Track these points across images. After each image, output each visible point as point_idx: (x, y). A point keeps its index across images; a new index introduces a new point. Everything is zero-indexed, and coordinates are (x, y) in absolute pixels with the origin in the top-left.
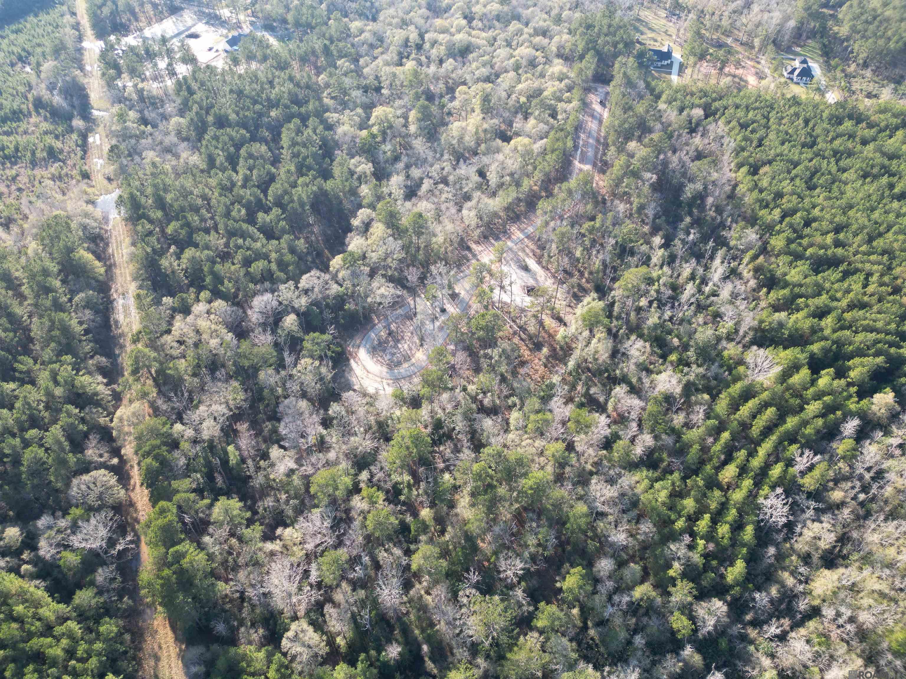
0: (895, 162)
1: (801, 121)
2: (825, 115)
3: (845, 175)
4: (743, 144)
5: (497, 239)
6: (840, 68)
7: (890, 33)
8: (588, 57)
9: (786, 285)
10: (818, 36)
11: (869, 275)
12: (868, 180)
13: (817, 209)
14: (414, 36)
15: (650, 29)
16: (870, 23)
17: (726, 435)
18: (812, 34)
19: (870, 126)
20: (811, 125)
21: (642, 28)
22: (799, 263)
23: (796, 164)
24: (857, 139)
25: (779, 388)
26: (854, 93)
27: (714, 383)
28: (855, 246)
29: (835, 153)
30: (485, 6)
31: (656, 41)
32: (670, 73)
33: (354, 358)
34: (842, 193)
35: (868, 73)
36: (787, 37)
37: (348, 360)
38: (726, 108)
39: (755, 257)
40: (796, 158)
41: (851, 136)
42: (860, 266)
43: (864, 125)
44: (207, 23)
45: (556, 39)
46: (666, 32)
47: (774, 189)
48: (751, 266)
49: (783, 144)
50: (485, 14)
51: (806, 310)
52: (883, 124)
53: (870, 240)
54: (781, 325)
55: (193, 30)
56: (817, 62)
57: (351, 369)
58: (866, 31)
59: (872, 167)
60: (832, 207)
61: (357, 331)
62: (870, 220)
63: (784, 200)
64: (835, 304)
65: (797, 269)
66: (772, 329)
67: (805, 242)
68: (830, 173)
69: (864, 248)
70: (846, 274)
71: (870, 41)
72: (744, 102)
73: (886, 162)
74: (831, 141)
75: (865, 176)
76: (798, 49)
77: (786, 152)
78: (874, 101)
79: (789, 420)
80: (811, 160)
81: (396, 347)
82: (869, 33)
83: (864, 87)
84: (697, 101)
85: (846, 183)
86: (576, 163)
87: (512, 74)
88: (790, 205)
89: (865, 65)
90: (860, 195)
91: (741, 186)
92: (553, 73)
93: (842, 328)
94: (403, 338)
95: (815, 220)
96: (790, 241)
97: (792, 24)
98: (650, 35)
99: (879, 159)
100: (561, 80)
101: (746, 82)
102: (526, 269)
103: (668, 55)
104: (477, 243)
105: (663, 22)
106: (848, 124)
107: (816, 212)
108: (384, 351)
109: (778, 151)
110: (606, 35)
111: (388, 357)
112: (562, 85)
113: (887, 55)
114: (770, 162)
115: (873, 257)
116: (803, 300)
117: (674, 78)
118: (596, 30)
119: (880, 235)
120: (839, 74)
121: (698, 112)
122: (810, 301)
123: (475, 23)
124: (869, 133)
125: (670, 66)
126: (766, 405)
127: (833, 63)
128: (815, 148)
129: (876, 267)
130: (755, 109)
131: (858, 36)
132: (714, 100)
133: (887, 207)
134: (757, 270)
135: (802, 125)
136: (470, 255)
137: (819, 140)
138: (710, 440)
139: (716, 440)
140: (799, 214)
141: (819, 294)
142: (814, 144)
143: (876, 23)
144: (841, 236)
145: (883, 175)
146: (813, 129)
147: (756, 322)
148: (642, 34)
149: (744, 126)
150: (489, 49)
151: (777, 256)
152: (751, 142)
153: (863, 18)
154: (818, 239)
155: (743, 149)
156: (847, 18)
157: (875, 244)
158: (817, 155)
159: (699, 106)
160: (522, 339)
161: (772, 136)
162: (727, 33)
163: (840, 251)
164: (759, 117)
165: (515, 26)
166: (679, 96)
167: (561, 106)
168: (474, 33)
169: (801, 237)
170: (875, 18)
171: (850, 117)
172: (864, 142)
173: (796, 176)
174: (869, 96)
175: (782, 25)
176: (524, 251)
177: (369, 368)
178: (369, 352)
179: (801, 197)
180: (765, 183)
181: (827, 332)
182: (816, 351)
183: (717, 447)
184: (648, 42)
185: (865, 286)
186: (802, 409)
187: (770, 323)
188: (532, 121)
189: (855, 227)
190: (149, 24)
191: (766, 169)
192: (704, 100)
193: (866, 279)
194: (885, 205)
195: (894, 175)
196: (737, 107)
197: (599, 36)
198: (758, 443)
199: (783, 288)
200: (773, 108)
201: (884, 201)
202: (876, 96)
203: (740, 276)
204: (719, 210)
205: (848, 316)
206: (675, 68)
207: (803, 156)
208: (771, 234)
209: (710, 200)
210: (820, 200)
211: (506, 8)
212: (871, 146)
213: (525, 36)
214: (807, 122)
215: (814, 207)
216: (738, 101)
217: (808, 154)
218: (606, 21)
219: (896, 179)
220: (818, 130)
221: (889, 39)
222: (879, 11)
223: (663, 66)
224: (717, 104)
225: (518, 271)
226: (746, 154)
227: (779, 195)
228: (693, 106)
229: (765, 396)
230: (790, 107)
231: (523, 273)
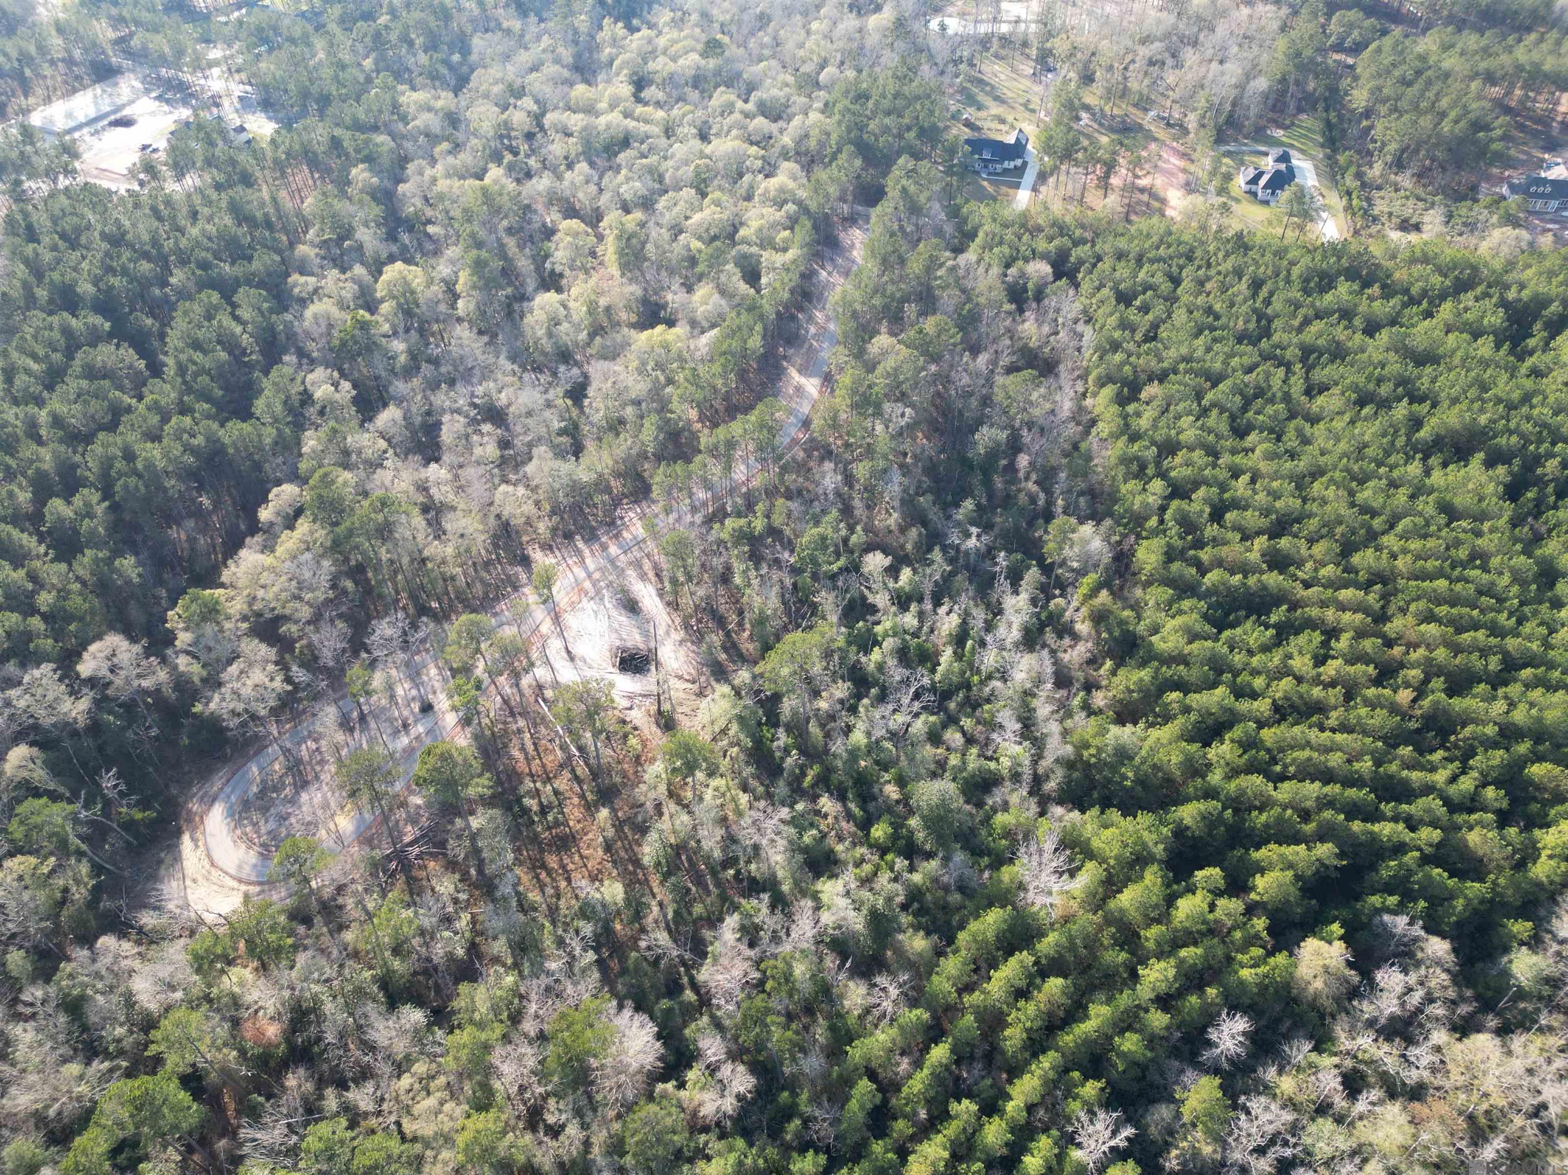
0: (1429, 370)
1: (1243, 287)
2: (1296, 271)
3: (1320, 400)
4: (1117, 334)
5: (591, 537)
6: (1353, 170)
7: (1444, 103)
8: (843, 157)
9: (1150, 657)
10: (1320, 106)
11: (1332, 633)
12: (1367, 410)
13: (1245, 479)
14: (519, 118)
15: (997, 98)
16: (1409, 84)
17: (940, 1053)
18: (1308, 103)
19: (1388, 291)
20: (1264, 293)
21: (981, 98)
22: (1186, 604)
23: (1215, 380)
24: (1358, 322)
25: (1088, 920)
26: (1375, 219)
27: (955, 898)
28: (1309, 565)
29: (1307, 351)
30: (674, 59)
31: (1003, 121)
32: (1017, 186)
33: (193, 831)
34: (1306, 441)
35: (1406, 180)
36: (1253, 111)
37: (179, 833)
38: (1099, 259)
39: (1094, 592)
40: (1218, 366)
41: (1347, 314)
42: (1314, 612)
43: (1376, 290)
44: (159, 98)
45: (797, 121)
46: (1026, 105)
47: (1160, 435)
48: (1084, 610)
49: (1199, 333)
50: (671, 76)
51: (1180, 721)
52: (1415, 290)
53: (1347, 549)
54: (1123, 755)
55: (127, 112)
56: (1313, 158)
57: (177, 858)
58: (1398, 99)
59: (1380, 381)
60: (1275, 476)
61: (224, 760)
62: (1353, 505)
63: (1178, 460)
64: (1244, 706)
65: (1179, 621)
66: (1102, 764)
67: (1205, 555)
68: (1287, 398)
69: (1329, 571)
70: (1285, 632)
71: (1406, 118)
72: (1134, 248)
73: (1411, 370)
74: (1300, 330)
75: (1361, 402)
76: (1279, 133)
77: (1199, 353)
78: (1413, 237)
79: (1093, 1009)
80: (1249, 370)
81: (293, 801)
82: (1403, 104)
83: (1396, 209)
84: (1042, 245)
85: (1314, 420)
86: (793, 373)
87: (688, 193)
88: (1187, 472)
89: (1399, 165)
90: (1343, 446)
91: (1101, 425)
92: (767, 191)
93: (1250, 769)
94: (317, 777)
95: (1237, 505)
96: (1170, 555)
97: (1261, 84)
98: (995, 109)
99: (1395, 367)
100: (780, 204)
101: (1163, 201)
102: (631, 606)
103: (1018, 149)
104: (547, 547)
105: (1026, 83)
106: (1343, 290)
107: (1241, 486)
108: (264, 810)
109: (1184, 350)
110: (888, 113)
111: (271, 825)
112: (779, 215)
113: (1437, 145)
114: (1162, 377)
115: (1346, 594)
116: (1175, 696)
117: (1023, 198)
118: (870, 104)
119: (1372, 537)
120: (1350, 181)
121: (1040, 269)
122: (1196, 700)
123: (650, 92)
124: (1381, 308)
125: (1020, 171)
126: (1043, 970)
127: (1342, 159)
128: (1264, 344)
129: (1347, 617)
130: (1152, 261)
131: (1383, 109)
132: (1076, 243)
133: (1396, 474)
134: (1099, 618)
135: (1247, 293)
136: (523, 577)
137: (1277, 324)
138: (904, 1065)
139: (918, 1064)
140: (1202, 492)
141: (1214, 685)
142: (1267, 333)
143: (1421, 81)
144: (1284, 543)
145: (1400, 400)
146: (1267, 302)
147: (1069, 748)
148: (980, 108)
149: (1124, 298)
150: (663, 142)
151: (1147, 584)
152: (1133, 331)
153: (1397, 73)
154: (1234, 550)
155: (1115, 346)
156: (1366, 75)
157: (1356, 559)
158: (1266, 357)
159: (1044, 257)
160: (577, 778)
161: (1180, 316)
162: (1144, 104)
163: (1273, 579)
164: (1159, 278)
165: (721, 96)
166: (1009, 235)
167: (768, 257)
168: (639, 110)
169: (1199, 544)
170: (1419, 73)
171: (1351, 274)
172: (1371, 329)
173: (1214, 405)
174: (1406, 226)
175: (1241, 87)
176: (637, 565)
177: (216, 855)
178: (230, 814)
179: (1213, 453)
180: (1144, 423)
181: (1215, 778)
182: (1188, 821)
183: (918, 1083)
184: (986, 125)
185: (1320, 660)
186: (1134, 977)
187: (1100, 750)
188: (703, 291)
189: (1313, 524)
190: (48, 100)
191: (1151, 390)
192: (1056, 242)
193: (1325, 644)
194: (1392, 468)
195: (1421, 400)
196: (1120, 256)
197: (874, 113)
198: (1015, 1071)
199: (1143, 664)
200: (1190, 259)
201: (1392, 459)
202: (1417, 228)
203: (1066, 630)
204: (1047, 479)
205: (1268, 735)
206: (1030, 176)
207: (1235, 361)
208: (1139, 536)
209: (1023, 461)
210: (1256, 460)
211: (712, 63)
212: (1384, 336)
213: (737, 116)
214: (1256, 285)
215: (1236, 476)
216: (1122, 244)
217: (1248, 354)
218: (891, 88)
219: (1425, 407)
220: (1277, 304)
221: (1443, 115)
222: (1432, 60)
223: (1006, 171)
224: (1077, 253)
225: (614, 613)
226: (1118, 357)
227: (1169, 448)
228: (1034, 255)
229: (1048, 944)
230: (1227, 255)
231: (623, 619)
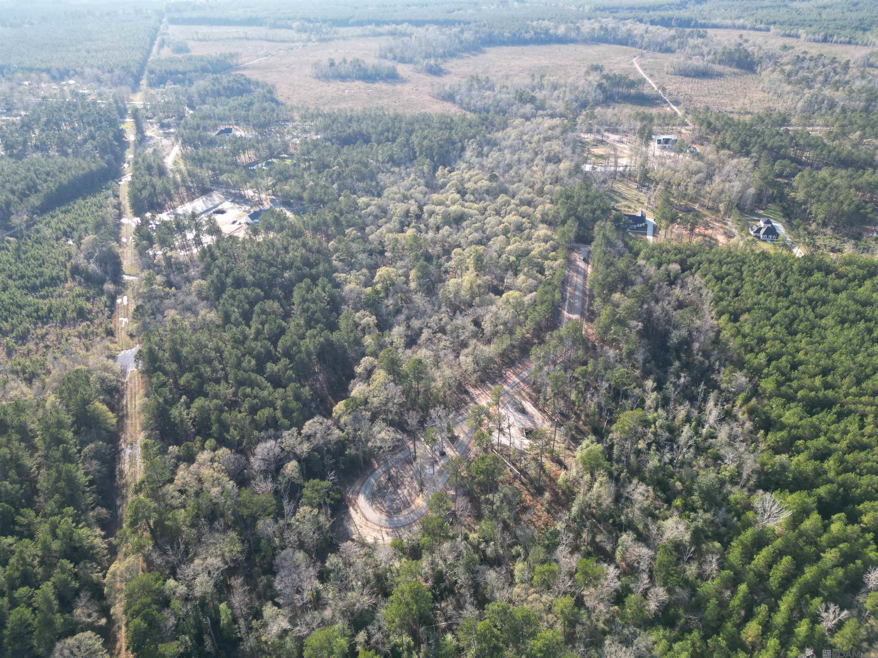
0: (868, 308)
1: (772, 273)
2: (795, 267)
3: (824, 321)
4: (721, 294)
5: (494, 383)
6: (802, 227)
7: (841, 198)
8: (569, 222)
9: (783, 427)
10: (777, 201)
11: (863, 416)
12: (846, 325)
13: (801, 353)
14: (413, 208)
15: (623, 198)
16: (823, 190)
17: (743, 588)
18: (772, 199)
19: (840, 276)
20: (783, 276)
21: (616, 197)
22: (792, 405)
23: (774, 312)
24: (829, 288)
25: (792, 535)
26: (819, 248)
27: (723, 529)
28: (844, 387)
29: (811, 301)
30: (476, 183)
31: (630, 207)
32: (646, 234)
33: (353, 506)
34: (823, 338)
35: (829, 231)
36: (749, 202)
37: (347, 507)
38: (700, 263)
39: (747, 400)
40: (773, 306)
41: (824, 286)
42: (853, 407)
43: (833, 275)
44: (233, 201)
45: (540, 208)
46: (638, 200)
47: (756, 334)
48: (744, 408)
49: (758, 293)
50: (476, 189)
51: (806, 453)
52: (851, 275)
53: (858, 382)
54: (784, 468)
55: (220, 207)
56: (780, 222)
57: (350, 517)
58: (820, 196)
59: (848, 313)
60: (816, 351)
61: (357, 476)
62: (855, 363)
63: (768, 345)
64: (834, 446)
65: (791, 411)
66: (775, 472)
67: (795, 384)
68: (808, 320)
69: (853, 390)
70: (841, 416)
71: (825, 204)
72: (717, 258)
73: (860, 308)
74: (805, 290)
75: (843, 322)
76: (761, 212)
77: (763, 301)
78: (839, 255)
79: (807, 570)
80: (788, 308)
81: (395, 493)
82: (822, 198)
83: (827, 242)
84: (673, 258)
85: (825, 329)
86: (565, 313)
87: (502, 237)
88: (774, 350)
89: (825, 224)
90: (842, 340)
91: (724, 332)
92: (539, 236)
93: (846, 470)
94: (402, 483)
95: (801, 363)
96: (779, 384)
97: (752, 191)
98: (624, 203)
99: (853, 307)
100: (546, 242)
101: (716, 240)
102: (523, 411)
103: (642, 219)
104: (475, 387)
105: (635, 192)
106: (818, 276)
107: (801, 356)
108: (383, 497)
109: (755, 300)
110: (585, 204)
111: (388, 503)
112: (548, 245)
113: (842, 216)
114: (749, 310)
115: (864, 399)
116: (801, 442)
117: (650, 238)
118: (575, 199)
119: (868, 377)
120: (802, 232)
121: (675, 267)
122: (809, 443)
123: (467, 196)
124: (838, 283)
125: (645, 228)
126: (779, 554)
127: (795, 222)
128: (790, 297)
129: (868, 408)
130: (727, 264)
131: (813, 201)
132: (689, 256)
133: (869, 351)
134: (752, 412)
135: (775, 277)
136: (468, 399)
137: (793, 289)
138: (728, 593)
139: (734, 593)
140: (784, 358)
141: (817, 436)
142: (788, 294)
143: (827, 190)
144: (829, 378)
145: (860, 321)
146: (785, 279)
147: (758, 465)
148: (617, 202)
149: (719, 279)
150: (480, 217)
151: (770, 398)
152: (728, 292)
153: (816, 185)
154: (807, 381)
155: (721, 299)
156: (801, 186)
157: (864, 385)
158: (793, 303)
159: (675, 262)
160: (523, 483)
161: (747, 287)
162: (694, 200)
163: (830, 393)
164: (732, 270)
165: (502, 198)
166: (656, 253)
167: (547, 263)
168: (466, 204)
169: (790, 380)
170: (826, 186)
171: (819, 269)
172: (837, 291)
173: (776, 323)
174: (833, 250)
175: (743, 192)
176: (520, 394)
177: (368, 515)
178: (368, 499)
179: (784, 343)
180: (747, 329)
181: (831, 475)
182: (823, 494)
183: (735, 602)
184: (623, 209)
185: (862, 427)
186: (819, 558)
187: (773, 466)
188: (521, 277)
189: (841, 370)
190: (182, 203)
191: (745, 317)
192: (679, 256)
193: (861, 420)
194: (867, 348)
195: (870, 320)
196: (711, 262)
197: (578, 204)
198: (779, 596)
199: (781, 430)
200: (744, 263)
201: (865, 345)
202: (839, 251)
203: (735, 419)
204: (706, 354)
205: (849, 457)
206: (650, 230)
207: (780, 305)
208: (760, 377)
209: (696, 345)
210: (803, 345)
211: (494, 184)
212: (843, 295)
213: (512, 206)
214: (778, 274)
215: (798, 351)
216: (710, 257)
217: (783, 303)
218: (583, 193)
219: (872, 324)
220: (790, 281)
221: (842, 203)
222: (828, 180)
223: (638, 228)
224: (691, 260)
225: (515, 414)
226: (724, 303)
227: (762, 340)
228: (669, 262)
229: (778, 543)
230: (760, 261)
231: (520, 416)
